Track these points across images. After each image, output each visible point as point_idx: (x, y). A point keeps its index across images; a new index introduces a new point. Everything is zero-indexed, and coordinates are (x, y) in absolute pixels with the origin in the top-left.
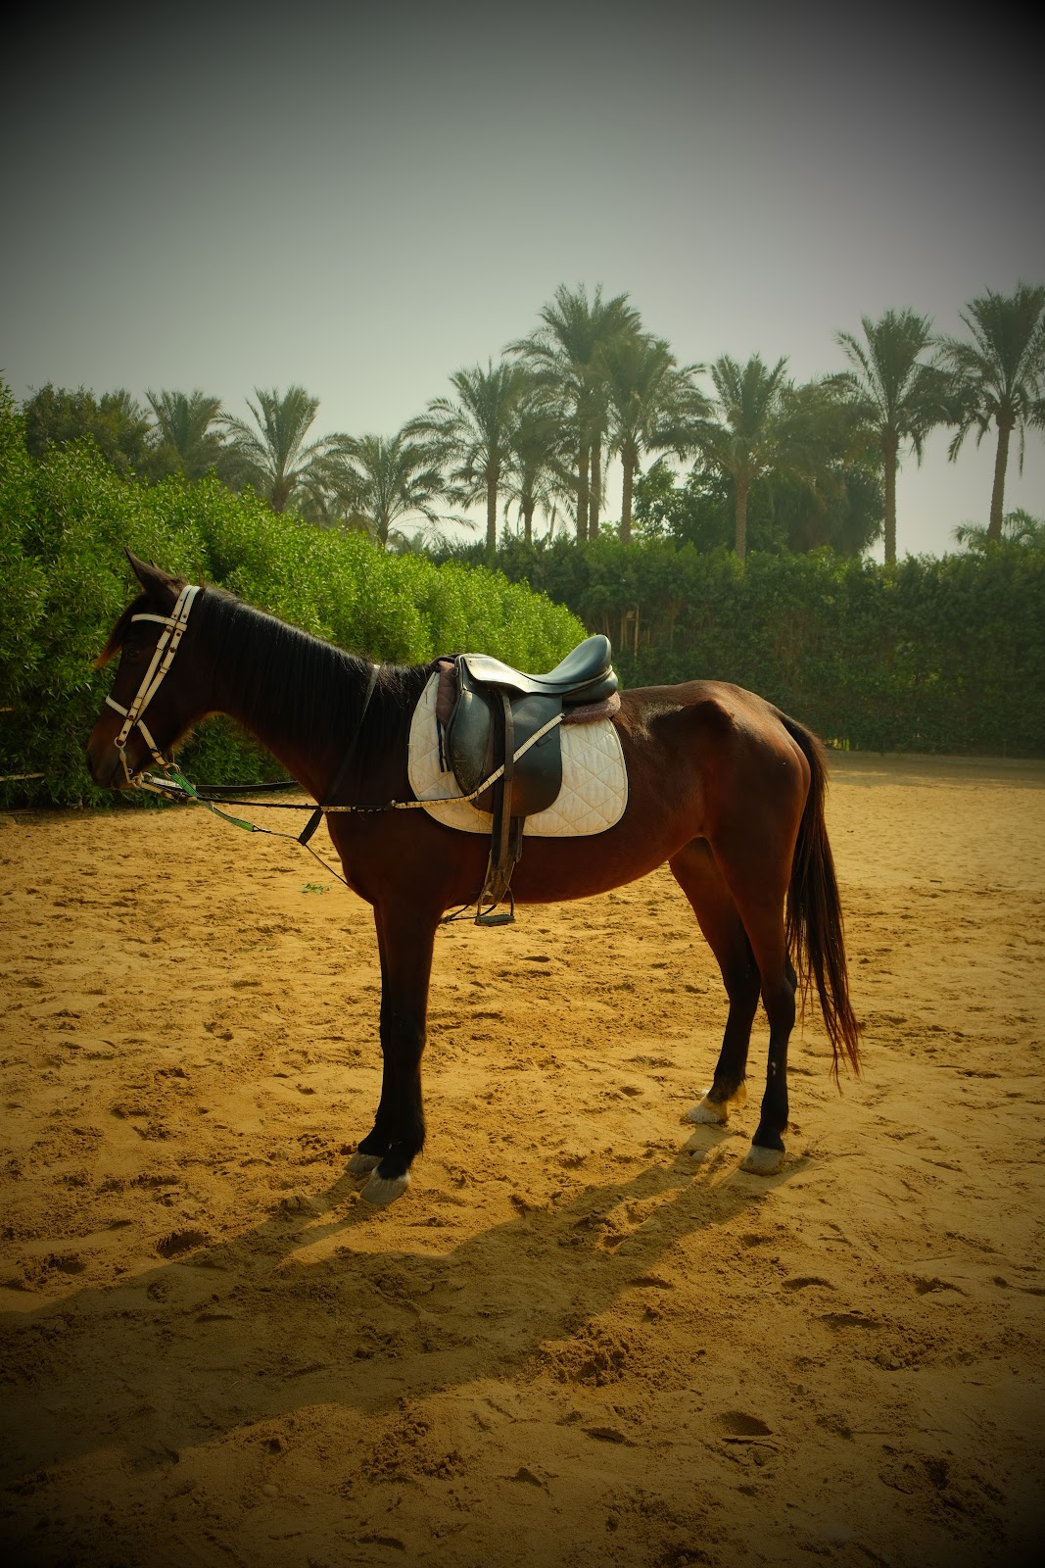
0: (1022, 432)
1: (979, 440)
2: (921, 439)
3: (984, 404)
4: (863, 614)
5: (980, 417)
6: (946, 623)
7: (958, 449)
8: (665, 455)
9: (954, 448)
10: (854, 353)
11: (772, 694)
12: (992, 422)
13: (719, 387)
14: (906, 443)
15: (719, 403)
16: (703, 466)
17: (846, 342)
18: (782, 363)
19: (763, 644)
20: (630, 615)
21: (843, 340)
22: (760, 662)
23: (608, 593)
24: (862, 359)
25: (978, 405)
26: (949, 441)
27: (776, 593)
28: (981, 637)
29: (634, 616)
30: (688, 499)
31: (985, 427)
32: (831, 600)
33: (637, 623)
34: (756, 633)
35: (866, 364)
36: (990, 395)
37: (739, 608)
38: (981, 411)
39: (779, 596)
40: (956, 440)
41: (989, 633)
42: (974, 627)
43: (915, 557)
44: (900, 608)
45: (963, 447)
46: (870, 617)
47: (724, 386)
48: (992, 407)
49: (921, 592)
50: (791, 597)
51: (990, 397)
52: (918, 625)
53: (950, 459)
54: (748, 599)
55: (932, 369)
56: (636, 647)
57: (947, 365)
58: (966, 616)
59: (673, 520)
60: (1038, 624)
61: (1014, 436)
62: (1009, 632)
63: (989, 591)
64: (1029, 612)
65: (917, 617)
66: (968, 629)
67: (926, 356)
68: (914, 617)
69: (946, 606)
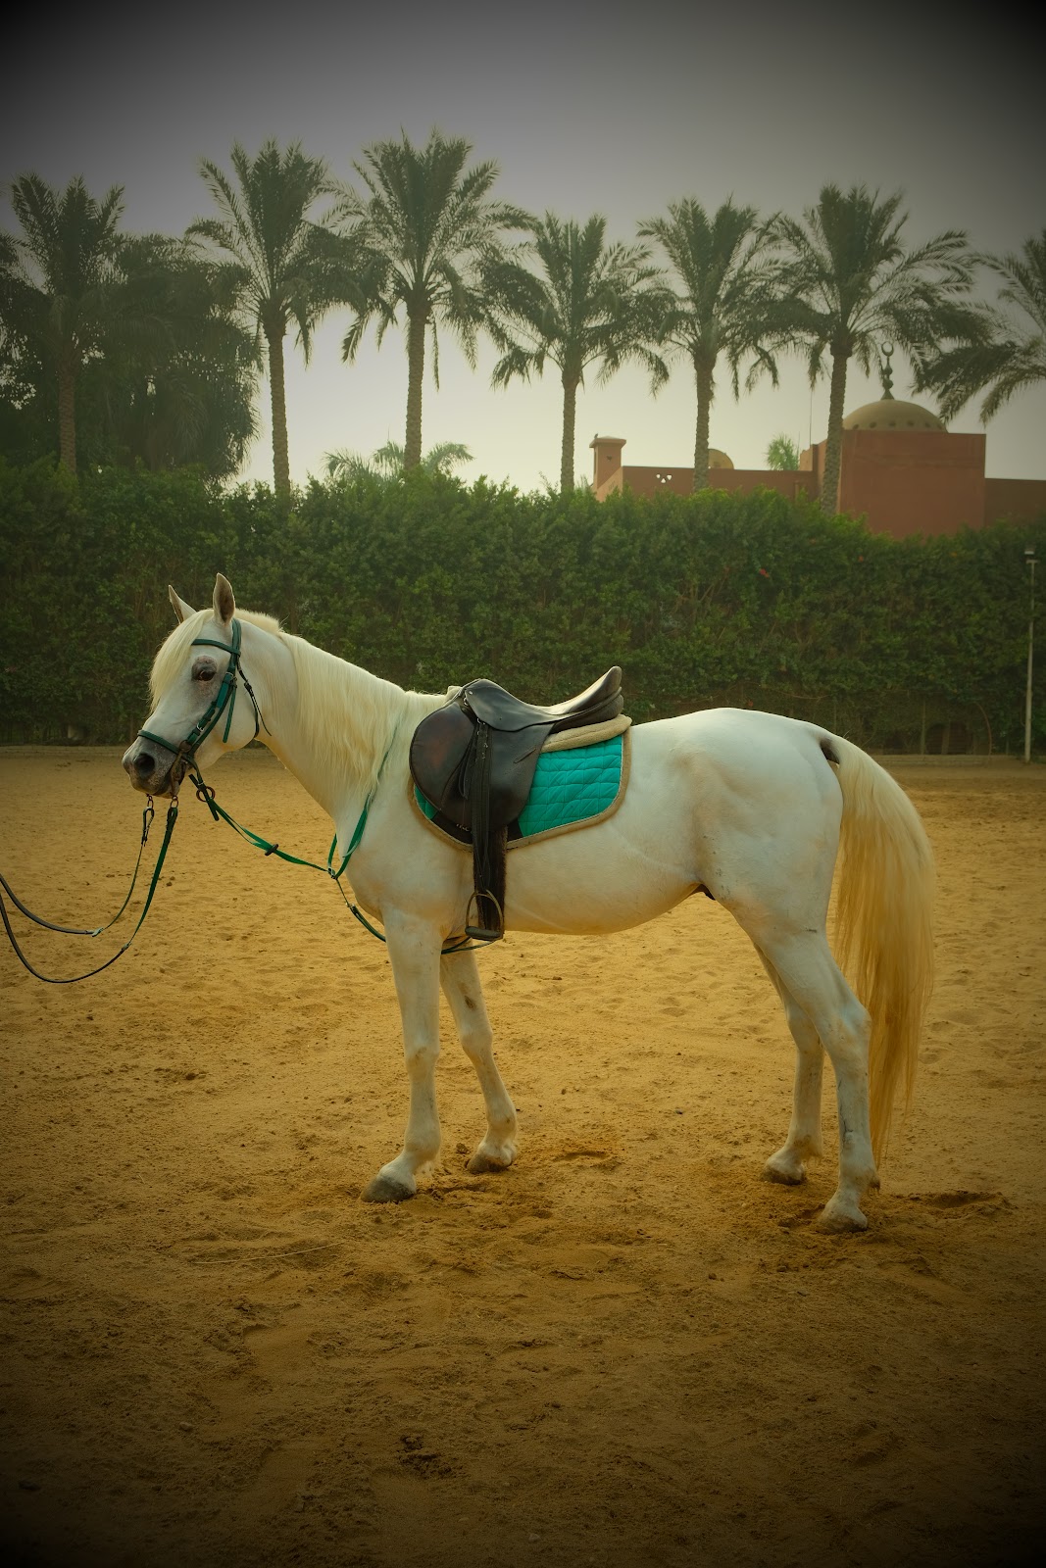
1: (381, 336)
2: (309, 327)
3: (391, 286)
4: (260, 558)
5: (383, 303)
6: (371, 572)
7: (354, 346)
9: (350, 344)
10: (221, 193)
11: (134, 671)
12: (401, 309)
13: (24, 219)
14: (292, 328)
15: (24, 245)
17: (211, 176)
18: (114, 197)
19: (117, 599)
21: (207, 172)
22: (114, 626)
24: (232, 203)
25: (383, 287)
26: (344, 334)
27: (134, 526)
28: (417, 591)
31: (388, 312)
32: (212, 540)
34: (107, 584)
35: (237, 213)
36: (400, 275)
37: (79, 547)
38: (386, 297)
39: (137, 530)
40: (352, 333)
41: (426, 586)
42: (405, 578)
43: (320, 483)
44: (310, 550)
45: (361, 343)
46: (269, 563)
47: (32, 218)
48: (402, 291)
49: (334, 532)
50: (155, 532)
51: (400, 280)
52: (335, 574)
53: (345, 358)
54: (91, 534)
55: (324, 231)
57: (343, 228)
58: (395, 564)
60: (485, 575)
61: (428, 328)
62: (450, 585)
63: (424, 532)
64: (474, 559)
65: (332, 563)
66: (398, 581)
67: (317, 211)
68: (328, 563)
69: (370, 550)
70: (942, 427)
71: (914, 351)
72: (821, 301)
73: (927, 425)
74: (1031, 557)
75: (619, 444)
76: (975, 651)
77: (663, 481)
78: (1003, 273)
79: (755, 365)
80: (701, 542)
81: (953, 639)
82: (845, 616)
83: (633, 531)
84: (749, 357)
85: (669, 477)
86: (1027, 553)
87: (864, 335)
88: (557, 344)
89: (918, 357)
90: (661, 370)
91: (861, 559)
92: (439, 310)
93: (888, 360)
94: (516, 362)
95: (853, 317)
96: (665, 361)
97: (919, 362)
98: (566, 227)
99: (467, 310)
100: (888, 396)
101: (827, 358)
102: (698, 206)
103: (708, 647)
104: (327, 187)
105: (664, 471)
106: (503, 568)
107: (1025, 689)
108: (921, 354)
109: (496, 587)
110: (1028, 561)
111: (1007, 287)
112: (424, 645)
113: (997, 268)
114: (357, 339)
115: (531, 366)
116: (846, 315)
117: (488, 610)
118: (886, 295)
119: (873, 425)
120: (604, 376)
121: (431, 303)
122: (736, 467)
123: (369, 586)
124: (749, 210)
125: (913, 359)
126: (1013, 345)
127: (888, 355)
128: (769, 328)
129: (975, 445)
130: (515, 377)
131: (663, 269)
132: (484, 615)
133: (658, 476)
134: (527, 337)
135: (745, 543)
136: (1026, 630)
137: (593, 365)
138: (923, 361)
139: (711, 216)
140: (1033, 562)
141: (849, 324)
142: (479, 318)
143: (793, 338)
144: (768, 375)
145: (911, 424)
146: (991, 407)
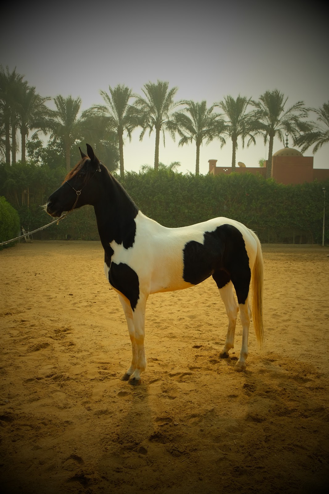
0: (164, 132)
1: (150, 134)
2: (130, 132)
3: (151, 121)
5: (150, 126)
6: (142, 195)
8: (38, 131)
9: (141, 136)
10: (106, 98)
11: (82, 221)
12: (154, 127)
13: (58, 107)
14: (125, 133)
15: (58, 113)
16: (54, 137)
20: (25, 191)
21: (102, 94)
23: (15, 182)
24: (109, 101)
25: (149, 122)
26: (140, 134)
28: (154, 200)
29: (27, 192)
30: (48, 151)
31: (151, 128)
33: (28, 195)
35: (111, 104)
36: (153, 118)
38: (150, 124)
40: (142, 133)
41: (157, 199)
42: (152, 197)
43: (130, 172)
45: (144, 136)
48: (154, 123)
49: (133, 185)
51: (153, 119)
53: (140, 140)
55: (133, 107)
56: (28, 203)
57: (138, 106)
58: (149, 193)
59: (43, 158)
60: (173, 196)
61: (161, 132)
62: (163, 198)
63: (156, 184)
64: (169, 192)
65: (132, 193)
66: (150, 197)
67: (131, 102)
68: (131, 193)
69: (142, 189)
70: (301, 155)
71: (293, 135)
72: (265, 121)
73: (297, 154)
74: (324, 190)
75: (216, 161)
76: (308, 216)
77: (225, 171)
78: (317, 113)
79: (250, 140)
80: (231, 186)
81: (302, 212)
82: (271, 206)
83: (212, 184)
84: (248, 138)
85: (227, 170)
86: (323, 189)
87: (279, 130)
88: (195, 135)
89: (294, 136)
90: (224, 141)
91: (275, 191)
92: (164, 127)
93: (287, 137)
94: (185, 140)
95: (275, 125)
96: (225, 139)
97: (294, 137)
98: (197, 104)
99: (171, 126)
100: (287, 147)
101: (268, 137)
102: (231, 97)
103: (233, 215)
104: (133, 95)
105: (226, 168)
106: (177, 194)
107: (323, 226)
108: (295, 135)
109: (176, 199)
110: (323, 191)
111: (320, 117)
112: (156, 214)
113: (316, 112)
114: (143, 135)
115: (189, 141)
116: (273, 125)
117: (173, 205)
118: (283, 119)
119: (282, 155)
120: (207, 143)
121: (161, 125)
122: (246, 167)
123: (142, 199)
124: (245, 97)
125: (293, 137)
126: (320, 132)
127: (287, 136)
128: (252, 129)
129: (311, 159)
130: (185, 144)
131: (223, 114)
132: (172, 206)
133: (224, 169)
134: (188, 134)
135: (243, 187)
136: (323, 210)
137: (205, 140)
138: (295, 137)
139: (235, 100)
140: (325, 191)
141: (274, 127)
142: (175, 129)
143: (259, 132)
144: (253, 142)
145: (292, 154)
146: (315, 149)
